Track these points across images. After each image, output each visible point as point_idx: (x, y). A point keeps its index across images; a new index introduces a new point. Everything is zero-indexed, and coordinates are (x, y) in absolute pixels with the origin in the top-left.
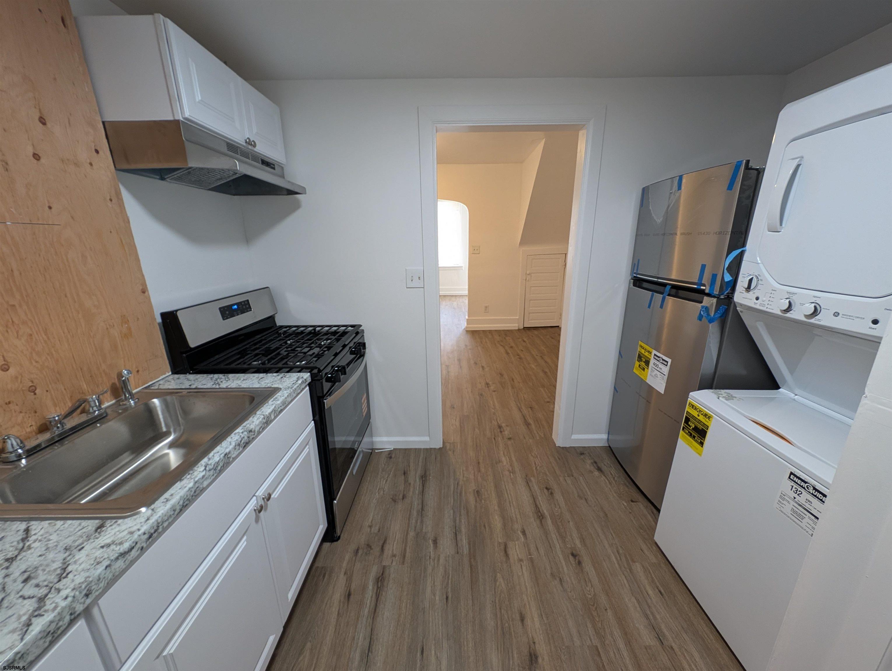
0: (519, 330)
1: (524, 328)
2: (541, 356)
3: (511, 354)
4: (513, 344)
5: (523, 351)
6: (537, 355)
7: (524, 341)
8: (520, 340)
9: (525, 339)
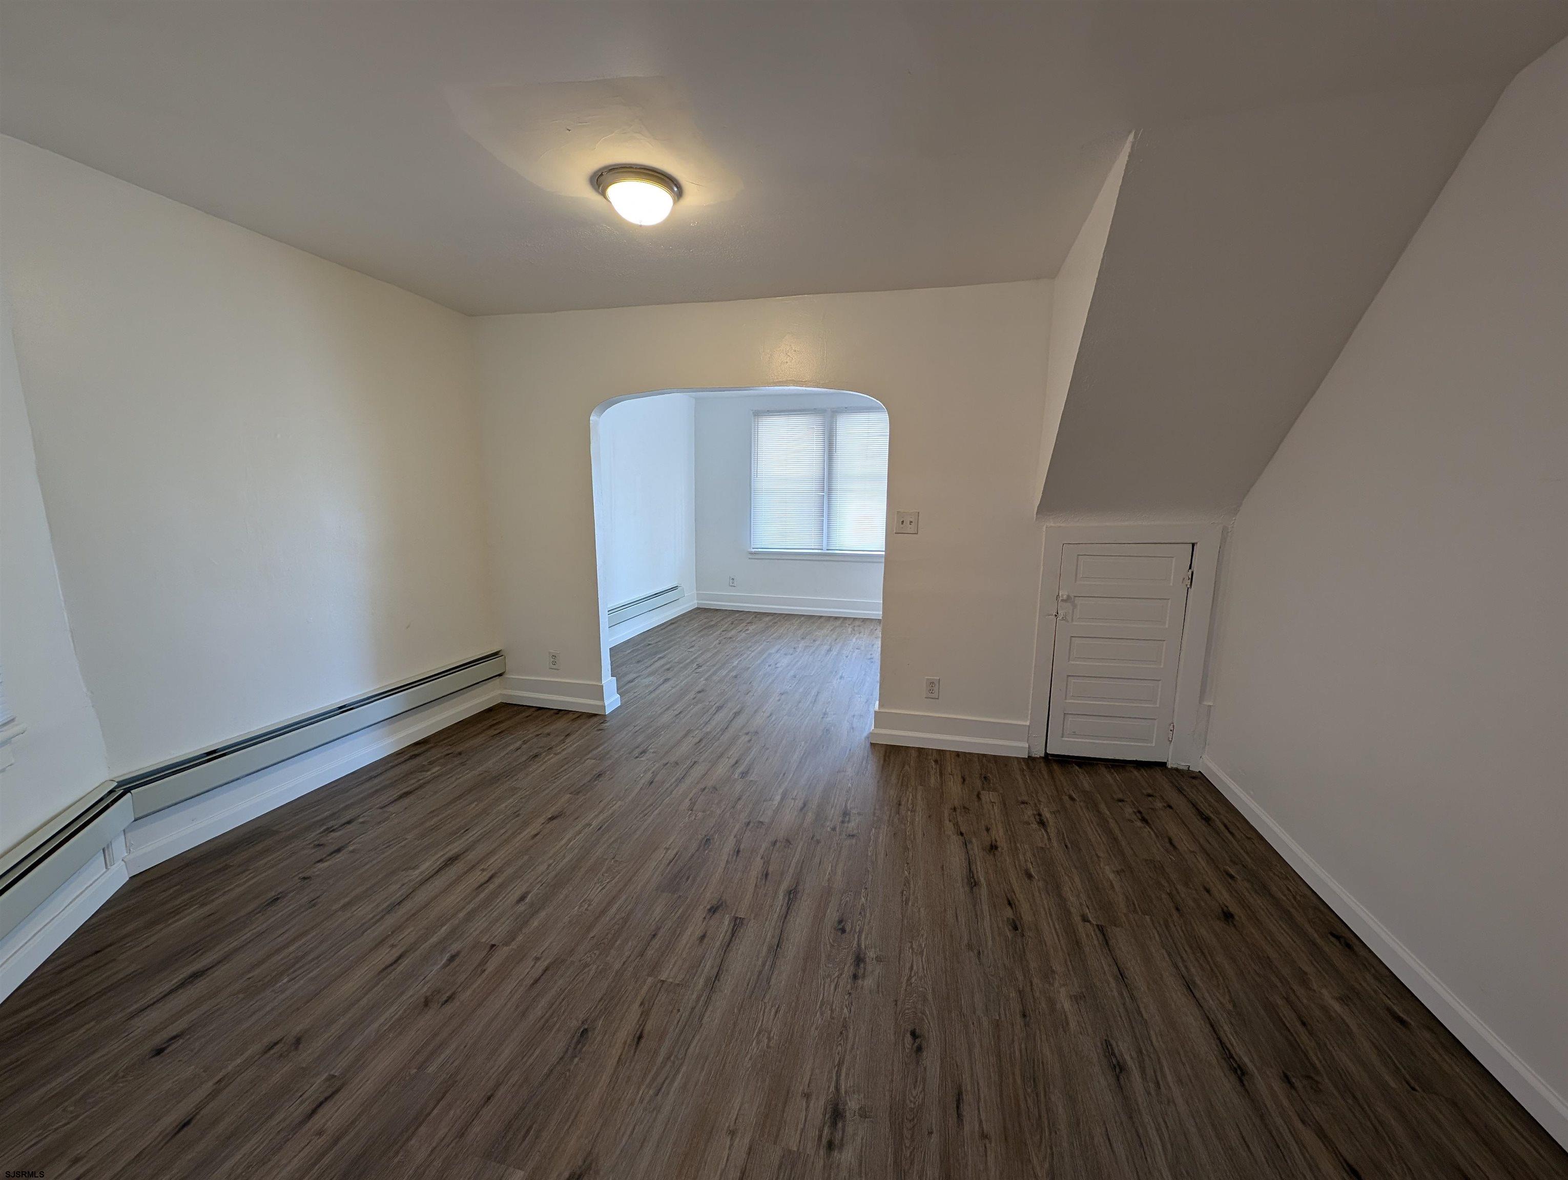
0: (1030, 760)
1: (1047, 754)
2: (1101, 929)
3: (984, 891)
4: (999, 834)
5: (1030, 876)
6: (1085, 919)
7: (1042, 823)
8: (1029, 812)
9: (1047, 814)
